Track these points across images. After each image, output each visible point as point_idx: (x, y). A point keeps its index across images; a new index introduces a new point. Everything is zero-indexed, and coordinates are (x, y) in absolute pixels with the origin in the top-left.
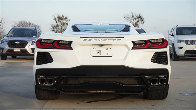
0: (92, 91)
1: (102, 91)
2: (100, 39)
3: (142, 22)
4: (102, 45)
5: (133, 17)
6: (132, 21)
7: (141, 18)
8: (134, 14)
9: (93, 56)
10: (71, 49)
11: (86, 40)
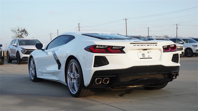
0: (130, 87)
1: (136, 86)
2: (145, 45)
3: (27, 35)
4: (146, 50)
5: (18, 30)
6: (18, 33)
7: (25, 32)
8: (20, 28)
9: (140, 58)
10: (124, 53)
11: (135, 45)
